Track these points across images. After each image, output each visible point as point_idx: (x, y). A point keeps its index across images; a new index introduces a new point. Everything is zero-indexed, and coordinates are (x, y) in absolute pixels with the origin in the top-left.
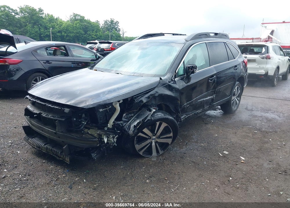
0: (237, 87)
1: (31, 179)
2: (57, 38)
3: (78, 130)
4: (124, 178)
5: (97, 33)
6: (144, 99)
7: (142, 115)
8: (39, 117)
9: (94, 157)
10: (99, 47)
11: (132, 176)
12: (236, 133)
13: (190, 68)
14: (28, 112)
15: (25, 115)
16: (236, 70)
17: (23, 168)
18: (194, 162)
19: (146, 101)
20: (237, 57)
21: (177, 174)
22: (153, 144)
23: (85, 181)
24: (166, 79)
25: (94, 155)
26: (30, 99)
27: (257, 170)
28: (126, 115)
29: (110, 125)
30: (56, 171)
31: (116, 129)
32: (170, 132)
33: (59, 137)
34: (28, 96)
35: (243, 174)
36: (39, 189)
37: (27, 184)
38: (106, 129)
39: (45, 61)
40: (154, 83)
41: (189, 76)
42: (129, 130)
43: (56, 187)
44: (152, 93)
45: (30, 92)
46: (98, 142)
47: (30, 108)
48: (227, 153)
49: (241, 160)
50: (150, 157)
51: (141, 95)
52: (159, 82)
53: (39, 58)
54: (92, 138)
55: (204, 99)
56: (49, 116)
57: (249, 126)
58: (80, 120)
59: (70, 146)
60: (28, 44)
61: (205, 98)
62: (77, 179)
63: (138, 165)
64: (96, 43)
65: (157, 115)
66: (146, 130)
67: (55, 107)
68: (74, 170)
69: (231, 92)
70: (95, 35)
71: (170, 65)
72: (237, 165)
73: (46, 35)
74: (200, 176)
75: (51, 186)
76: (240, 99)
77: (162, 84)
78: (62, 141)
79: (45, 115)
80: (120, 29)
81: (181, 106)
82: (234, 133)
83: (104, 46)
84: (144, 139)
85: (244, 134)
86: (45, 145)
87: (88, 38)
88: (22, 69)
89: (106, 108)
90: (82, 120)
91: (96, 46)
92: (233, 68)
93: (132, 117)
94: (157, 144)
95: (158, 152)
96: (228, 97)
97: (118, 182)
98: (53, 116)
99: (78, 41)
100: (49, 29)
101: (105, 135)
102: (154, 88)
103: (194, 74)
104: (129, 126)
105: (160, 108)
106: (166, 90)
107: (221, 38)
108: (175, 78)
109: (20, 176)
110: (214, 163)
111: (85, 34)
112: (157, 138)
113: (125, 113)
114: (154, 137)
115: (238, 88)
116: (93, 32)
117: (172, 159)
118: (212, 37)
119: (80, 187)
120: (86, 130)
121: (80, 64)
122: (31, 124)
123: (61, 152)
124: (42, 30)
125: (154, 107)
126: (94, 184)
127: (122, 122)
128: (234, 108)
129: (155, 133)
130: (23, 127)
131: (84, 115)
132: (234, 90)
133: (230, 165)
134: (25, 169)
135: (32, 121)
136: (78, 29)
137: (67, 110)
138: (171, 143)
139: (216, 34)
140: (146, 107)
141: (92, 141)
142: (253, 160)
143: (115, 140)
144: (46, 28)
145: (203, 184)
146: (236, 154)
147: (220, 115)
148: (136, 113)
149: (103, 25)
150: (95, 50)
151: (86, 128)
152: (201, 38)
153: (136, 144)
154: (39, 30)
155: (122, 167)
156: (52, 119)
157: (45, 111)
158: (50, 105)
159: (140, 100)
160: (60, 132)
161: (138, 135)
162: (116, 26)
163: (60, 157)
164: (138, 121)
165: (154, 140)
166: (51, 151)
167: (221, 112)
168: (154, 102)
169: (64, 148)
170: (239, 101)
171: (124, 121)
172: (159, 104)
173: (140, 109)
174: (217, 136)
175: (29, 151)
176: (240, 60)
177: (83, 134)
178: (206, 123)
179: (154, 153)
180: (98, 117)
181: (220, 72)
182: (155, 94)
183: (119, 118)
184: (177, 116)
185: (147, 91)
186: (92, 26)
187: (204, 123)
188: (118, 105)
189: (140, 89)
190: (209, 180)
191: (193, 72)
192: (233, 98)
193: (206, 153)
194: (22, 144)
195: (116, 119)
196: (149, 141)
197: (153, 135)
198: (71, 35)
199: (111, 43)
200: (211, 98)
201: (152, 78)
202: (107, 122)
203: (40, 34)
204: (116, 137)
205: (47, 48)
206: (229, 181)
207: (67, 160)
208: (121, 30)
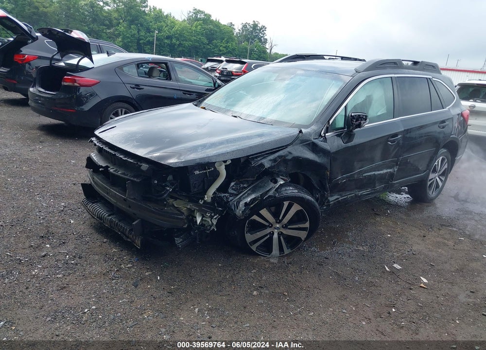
0: (441, 158)
1: (82, 264)
2: (164, 47)
3: (159, 198)
4: (220, 283)
5: (228, 44)
6: (267, 163)
7: (261, 187)
8: (105, 173)
9: (179, 243)
10: (225, 69)
11: (233, 281)
12: (424, 236)
13: (354, 118)
14: (90, 163)
15: (87, 167)
16: (443, 128)
17: (73, 246)
18: (338, 275)
19: (269, 166)
20: (448, 106)
21: (305, 290)
22: (276, 236)
23: (159, 278)
24: (310, 134)
25: (178, 241)
26: (96, 143)
27: (445, 303)
28: (235, 184)
29: (208, 197)
30: (120, 258)
31: (216, 204)
32: (305, 221)
33: (130, 207)
34: (94, 139)
35: (418, 305)
36: (90, 281)
37: (75, 270)
38: (201, 203)
39: (134, 85)
40: (288, 137)
41: (351, 131)
42: (236, 209)
43: (114, 281)
44: (281, 153)
45: (97, 132)
46: (186, 221)
47: (94, 156)
48: (399, 267)
49: (421, 283)
50: (268, 256)
51: (263, 155)
52: (297, 138)
53: (125, 80)
54: (176, 214)
55: (377, 173)
56: (119, 173)
57: (452, 227)
58: (164, 184)
59: (144, 222)
60: (112, 56)
61: (379, 171)
62: (147, 274)
63: (246, 265)
64: (221, 61)
65: (286, 190)
66: (264, 212)
67: (129, 160)
68: (147, 260)
69: (428, 166)
70: (225, 47)
71: (322, 109)
72: (411, 289)
73: (147, 41)
74: (344, 298)
75: (108, 278)
76: (446, 179)
77: (301, 140)
78: (134, 214)
79: (114, 170)
80: (266, 39)
81: (330, 180)
82: (421, 236)
83: (233, 67)
84: (261, 227)
85: (438, 239)
86: (109, 216)
87: (213, 50)
88: (97, 95)
89: (205, 169)
90: (168, 184)
91: (221, 66)
92: (437, 125)
93: (245, 188)
94: (281, 237)
95: (281, 249)
96: (422, 174)
97: (208, 287)
98: (124, 174)
99: (197, 55)
100: (153, 32)
101: (198, 211)
102: (286, 146)
103: (361, 128)
104: (238, 203)
105: (294, 180)
106: (306, 152)
107: (423, 70)
108: (327, 132)
109: (68, 257)
110: (372, 280)
111: (208, 45)
112: (283, 227)
113: (234, 181)
114: (278, 226)
115: (443, 160)
116: (222, 42)
117: (302, 265)
118: (407, 68)
119: (149, 286)
120: (171, 201)
121: (188, 94)
122: (94, 181)
123: (131, 230)
124: (142, 33)
125: (283, 176)
126: (172, 286)
127: (227, 195)
128: (431, 193)
129: (280, 219)
130: (82, 184)
131: (170, 178)
132: (436, 163)
133: (398, 288)
134: (75, 248)
135: (95, 177)
136: (198, 35)
137: (145, 167)
138: (306, 239)
139: (415, 63)
140: (271, 174)
141: (178, 218)
142: (442, 285)
143: (215, 222)
144: (148, 30)
145: (344, 311)
146: (415, 271)
147: (406, 202)
148: (252, 184)
149: (239, 30)
150: (218, 73)
151: (172, 197)
152: (385, 68)
153: (246, 233)
154: (138, 32)
155: (220, 265)
156: (121, 177)
157: (114, 164)
158: (121, 156)
159: (260, 162)
160: (132, 199)
161: (252, 218)
162: (260, 34)
163: (128, 237)
164: (253, 196)
165: (276, 230)
166: (117, 226)
167: (408, 197)
168: (282, 169)
169: (134, 223)
170: (444, 183)
171: (230, 193)
172: (293, 172)
173: (259, 178)
174: (390, 237)
175: (87, 222)
176: (455, 112)
177: (165, 205)
178: (377, 213)
179: (275, 251)
180: (191, 183)
181: (411, 129)
182: (287, 156)
183: (223, 188)
184: (323, 196)
185: (272, 150)
186: (221, 30)
187: (374, 212)
188: (223, 167)
189: (263, 145)
190: (356, 306)
191: (359, 126)
192: (431, 176)
193: (363, 263)
194: (80, 210)
195: (219, 190)
196: (268, 230)
197: (277, 222)
198: (187, 44)
199: (244, 63)
200: (390, 172)
201: (287, 128)
202: (205, 192)
203: (139, 40)
204: (215, 217)
205: (139, 64)
206: (389, 313)
207: (138, 242)
208: (269, 41)
